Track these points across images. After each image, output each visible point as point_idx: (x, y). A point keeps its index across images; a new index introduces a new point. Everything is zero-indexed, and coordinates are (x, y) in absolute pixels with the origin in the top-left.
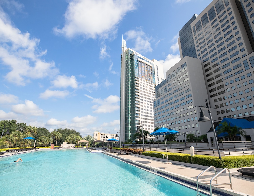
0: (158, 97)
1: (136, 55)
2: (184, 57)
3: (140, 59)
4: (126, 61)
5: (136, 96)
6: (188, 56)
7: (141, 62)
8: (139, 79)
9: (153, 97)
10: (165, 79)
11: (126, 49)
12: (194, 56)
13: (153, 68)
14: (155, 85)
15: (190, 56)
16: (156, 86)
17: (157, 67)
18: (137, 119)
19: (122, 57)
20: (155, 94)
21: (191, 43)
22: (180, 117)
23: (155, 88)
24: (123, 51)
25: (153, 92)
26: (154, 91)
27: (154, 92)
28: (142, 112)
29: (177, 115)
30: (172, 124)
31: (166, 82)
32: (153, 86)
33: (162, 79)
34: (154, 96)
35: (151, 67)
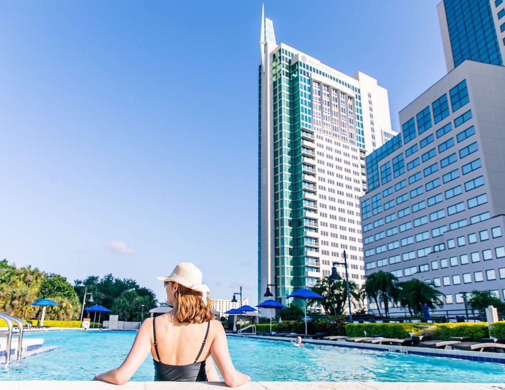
0: (374, 189)
1: (304, 65)
2: (457, 64)
3: (315, 76)
4: (275, 84)
5: (305, 186)
6: (470, 58)
7: (319, 83)
8: (315, 134)
9: (357, 190)
10: (396, 134)
11: (272, 47)
12: (492, 58)
13: (356, 100)
14: (364, 153)
15: (479, 59)
16: (367, 154)
17: (370, 96)
18: (310, 253)
19: (264, 70)
20: (364, 178)
21: (483, 16)
22: (447, 248)
23: (363, 162)
24: (265, 53)
25: (356, 173)
26: (359, 170)
27: (360, 174)
28: (325, 234)
29: (437, 241)
30: (422, 269)
31: (399, 142)
32: (358, 154)
33: (386, 134)
34: (360, 186)
35: (351, 98)
